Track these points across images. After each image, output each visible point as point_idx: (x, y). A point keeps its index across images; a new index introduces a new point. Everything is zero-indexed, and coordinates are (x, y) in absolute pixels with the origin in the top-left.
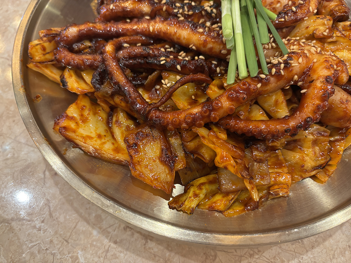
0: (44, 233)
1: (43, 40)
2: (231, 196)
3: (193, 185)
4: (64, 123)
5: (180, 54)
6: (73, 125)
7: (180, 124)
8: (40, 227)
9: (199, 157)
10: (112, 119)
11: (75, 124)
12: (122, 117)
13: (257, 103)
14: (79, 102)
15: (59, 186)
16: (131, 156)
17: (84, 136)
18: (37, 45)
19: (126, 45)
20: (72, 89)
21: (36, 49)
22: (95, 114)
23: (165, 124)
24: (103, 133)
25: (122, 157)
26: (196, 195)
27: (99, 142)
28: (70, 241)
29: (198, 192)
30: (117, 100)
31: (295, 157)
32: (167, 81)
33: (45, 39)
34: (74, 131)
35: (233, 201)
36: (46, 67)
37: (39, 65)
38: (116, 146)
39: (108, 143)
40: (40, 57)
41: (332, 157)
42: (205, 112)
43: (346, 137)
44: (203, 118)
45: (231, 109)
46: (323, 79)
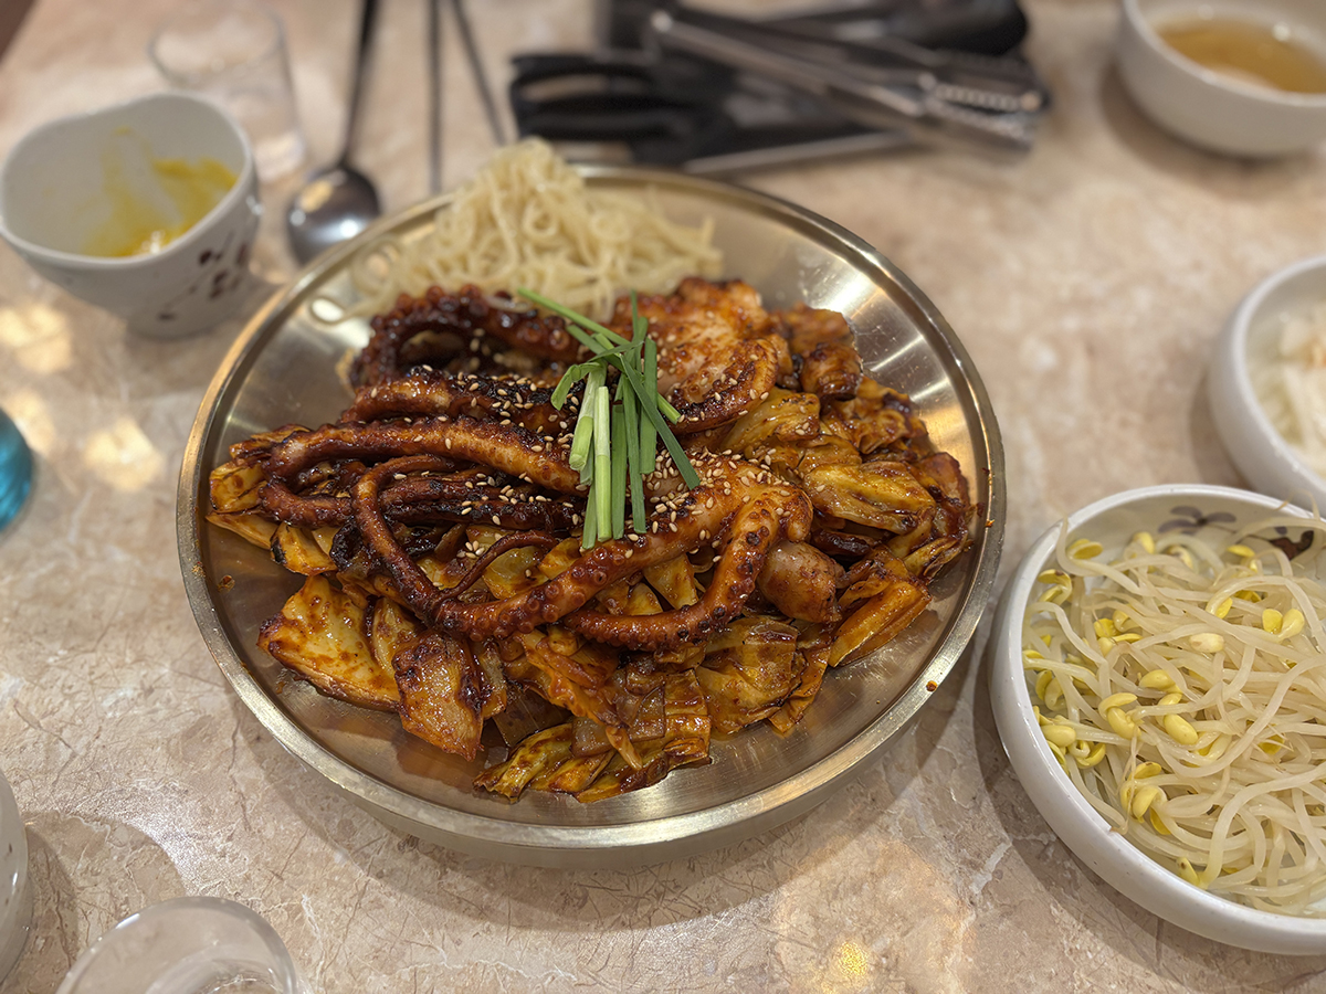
0: (231, 862)
1: (237, 466)
2: (593, 763)
3: (524, 746)
4: (278, 634)
5: (503, 491)
6: (294, 637)
7: (493, 626)
8: (224, 850)
9: (533, 689)
10: (372, 621)
11: (298, 634)
12: (391, 616)
13: (644, 581)
14: (307, 590)
15: (264, 765)
16: (402, 692)
17: (316, 656)
18: (226, 477)
19: (398, 476)
20: (294, 566)
21: (225, 486)
22: (338, 612)
23: (465, 629)
24: (352, 651)
25: (387, 695)
26: (524, 763)
27: (344, 667)
28: (285, 875)
29: (529, 757)
30: (380, 585)
31: (722, 682)
32: (475, 544)
33: (240, 461)
34: (297, 649)
35: (596, 773)
36: (244, 521)
37: (229, 517)
38: (377, 673)
39: (361, 668)
40: (232, 504)
41: (805, 681)
42: (533, 605)
43: (833, 640)
44: (529, 616)
45: (578, 599)
46: (743, 539)
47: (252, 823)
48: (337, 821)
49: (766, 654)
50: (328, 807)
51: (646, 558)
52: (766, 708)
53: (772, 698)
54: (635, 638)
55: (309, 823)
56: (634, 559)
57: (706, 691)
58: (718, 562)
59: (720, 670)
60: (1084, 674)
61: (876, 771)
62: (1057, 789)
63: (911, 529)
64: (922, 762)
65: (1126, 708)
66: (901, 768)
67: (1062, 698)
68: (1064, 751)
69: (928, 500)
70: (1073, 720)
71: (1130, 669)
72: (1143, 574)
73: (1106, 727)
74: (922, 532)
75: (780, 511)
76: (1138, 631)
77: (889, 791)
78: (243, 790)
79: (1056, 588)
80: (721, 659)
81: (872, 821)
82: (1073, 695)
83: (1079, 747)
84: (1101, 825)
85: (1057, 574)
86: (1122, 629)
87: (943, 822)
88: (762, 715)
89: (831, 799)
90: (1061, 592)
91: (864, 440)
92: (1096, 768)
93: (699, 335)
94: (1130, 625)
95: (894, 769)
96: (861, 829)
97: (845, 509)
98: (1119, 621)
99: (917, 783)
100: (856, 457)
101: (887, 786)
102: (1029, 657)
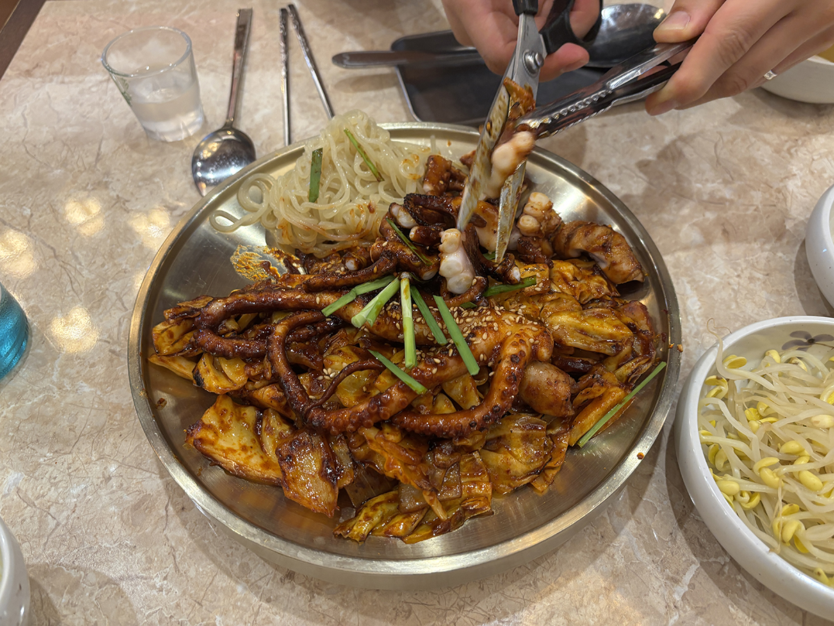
0: (167, 594)
1: (169, 324)
2: (414, 517)
3: (366, 506)
4: (200, 433)
6: (210, 436)
7: (345, 425)
8: (161, 586)
9: (371, 466)
10: (261, 425)
11: (213, 434)
12: (274, 421)
13: (443, 392)
14: (218, 405)
16: (283, 472)
17: (225, 448)
18: (163, 331)
20: (209, 388)
21: (163, 338)
23: (326, 427)
24: (249, 444)
25: (273, 474)
26: (368, 518)
27: (243, 455)
28: (204, 603)
29: (371, 513)
31: (497, 459)
33: (171, 321)
34: (212, 444)
35: (416, 523)
36: (174, 360)
37: (165, 358)
38: (266, 460)
39: (255, 456)
40: (168, 349)
41: (554, 456)
42: (373, 408)
43: (571, 428)
44: (371, 415)
45: (402, 403)
46: (508, 359)
47: (181, 568)
48: (238, 564)
49: (526, 439)
50: (232, 554)
51: (445, 374)
52: (528, 476)
53: (532, 469)
54: (441, 429)
55: (219, 566)
56: (438, 375)
57: (487, 465)
58: (493, 376)
59: (496, 451)
60: (741, 446)
61: (602, 517)
62: (730, 524)
63: (618, 352)
64: (633, 509)
65: (772, 467)
66: (619, 515)
67: (727, 462)
68: (732, 498)
69: (628, 332)
70: (737, 477)
71: (772, 441)
72: (775, 377)
73: (760, 481)
74: (625, 353)
75: (532, 340)
76: (776, 415)
77: (612, 531)
78: (173, 544)
79: (718, 388)
80: (497, 443)
81: (602, 552)
82: (734, 460)
83: (742, 495)
84: (763, 548)
85: (718, 378)
86: (763, 415)
87: (651, 551)
88: (526, 480)
89: (574, 537)
90: (720, 391)
91: (582, 295)
92: (754, 510)
94: (769, 412)
95: (615, 515)
96: (595, 558)
97: (573, 341)
98: (761, 409)
99: (631, 524)
100: (577, 306)
101: (611, 527)
102: (703, 435)
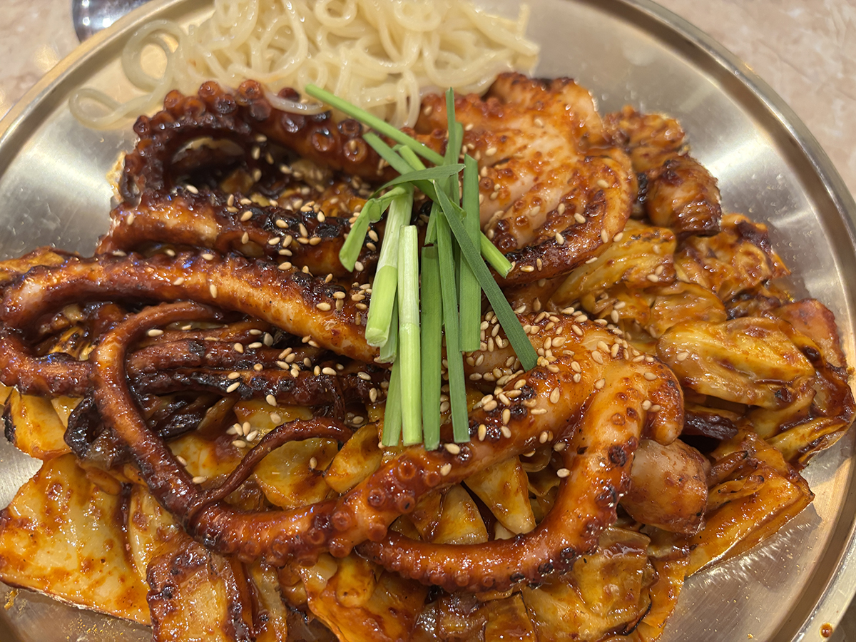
5: (282, 356)
6: (20, 546)
10: (128, 507)
11: (27, 542)
12: (148, 505)
14: (44, 474)
17: (48, 572)
19: (152, 332)
20: (24, 448)
22: (84, 499)
24: (98, 554)
25: (139, 617)
27: (84, 583)
30: (131, 474)
32: (246, 426)
38: (129, 584)
39: (109, 578)
41: (656, 601)
46: (601, 454)
49: (610, 571)
51: (468, 470)
53: (616, 625)
56: (453, 474)
57: (535, 616)
58: (567, 476)
63: (785, 404)
69: (805, 365)
74: (798, 409)
75: (647, 404)
93: (525, 147)
97: (714, 383)
